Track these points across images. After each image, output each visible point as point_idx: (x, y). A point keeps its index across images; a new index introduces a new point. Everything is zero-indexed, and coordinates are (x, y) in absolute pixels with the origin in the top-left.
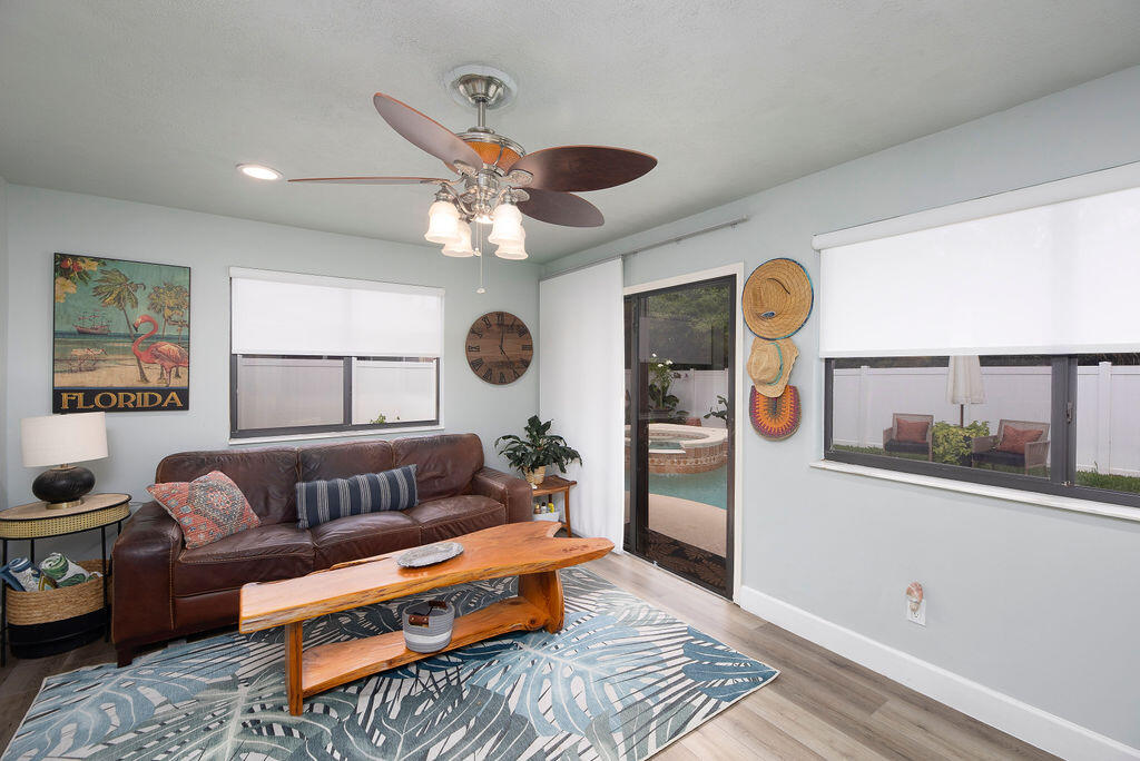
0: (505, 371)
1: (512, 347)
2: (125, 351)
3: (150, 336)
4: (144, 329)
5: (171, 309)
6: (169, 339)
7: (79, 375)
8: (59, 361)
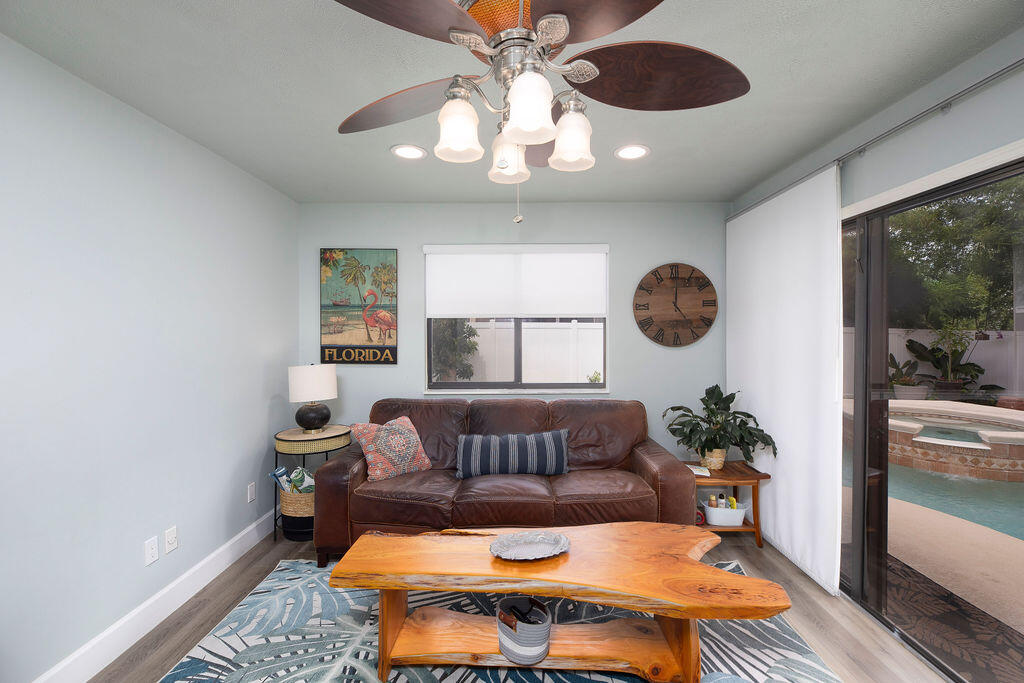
0: (680, 331)
1: (689, 304)
2: (358, 317)
3: (373, 306)
4: (370, 301)
5: (385, 283)
6: (384, 307)
7: (334, 336)
8: (324, 325)
